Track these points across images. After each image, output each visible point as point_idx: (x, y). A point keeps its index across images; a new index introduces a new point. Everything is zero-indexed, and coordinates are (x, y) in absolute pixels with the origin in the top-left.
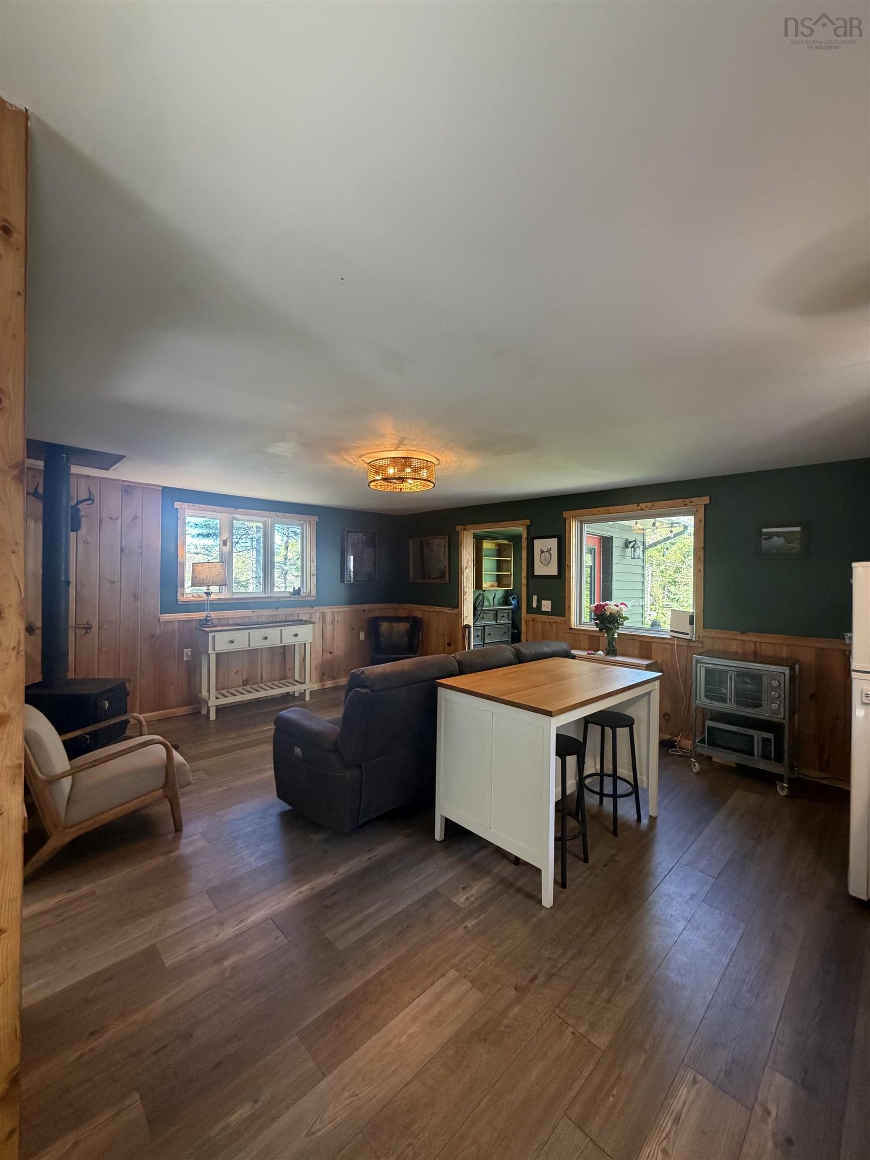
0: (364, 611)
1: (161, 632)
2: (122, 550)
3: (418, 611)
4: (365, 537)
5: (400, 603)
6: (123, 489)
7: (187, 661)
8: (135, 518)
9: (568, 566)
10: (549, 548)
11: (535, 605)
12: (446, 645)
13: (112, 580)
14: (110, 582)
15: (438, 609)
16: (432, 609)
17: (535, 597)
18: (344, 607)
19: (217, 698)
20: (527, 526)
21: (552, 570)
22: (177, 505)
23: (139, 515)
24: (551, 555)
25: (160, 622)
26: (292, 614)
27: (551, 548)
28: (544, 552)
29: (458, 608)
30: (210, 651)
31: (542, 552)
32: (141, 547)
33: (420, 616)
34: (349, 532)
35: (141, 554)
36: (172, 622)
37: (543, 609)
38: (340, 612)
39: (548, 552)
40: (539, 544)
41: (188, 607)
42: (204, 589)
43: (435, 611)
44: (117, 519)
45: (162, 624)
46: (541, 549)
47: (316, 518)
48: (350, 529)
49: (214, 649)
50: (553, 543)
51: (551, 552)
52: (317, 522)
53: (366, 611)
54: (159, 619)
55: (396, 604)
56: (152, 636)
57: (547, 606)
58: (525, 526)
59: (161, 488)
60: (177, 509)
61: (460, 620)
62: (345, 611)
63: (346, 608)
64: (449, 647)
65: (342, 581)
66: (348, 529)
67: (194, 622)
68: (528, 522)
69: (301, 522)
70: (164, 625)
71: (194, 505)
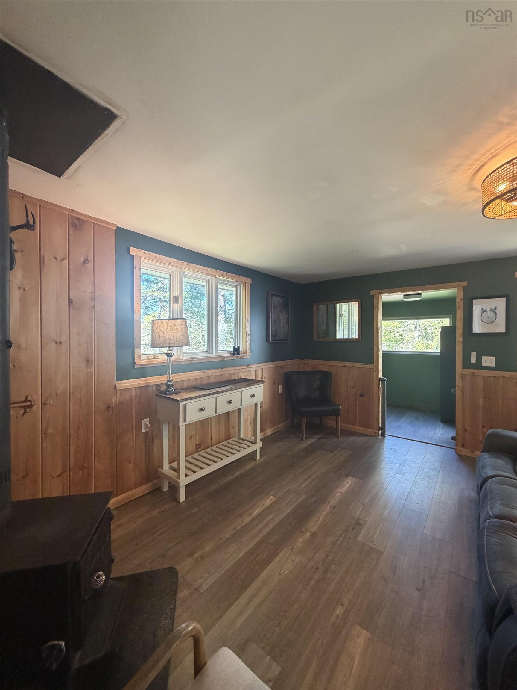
0: (281, 367)
1: (117, 404)
2: (70, 301)
4: (281, 300)
6: (70, 222)
7: (146, 433)
8: (86, 261)
10: (494, 308)
11: (473, 360)
13: (58, 341)
14: (56, 343)
15: (348, 364)
16: (342, 364)
17: (474, 354)
18: (269, 365)
19: (186, 476)
20: (464, 288)
21: (499, 327)
22: (133, 251)
23: (90, 258)
24: (496, 314)
25: (116, 390)
26: (234, 373)
27: (496, 307)
28: (486, 311)
29: (373, 363)
30: (181, 423)
31: (484, 311)
32: (93, 299)
33: (326, 370)
35: (94, 307)
36: (130, 389)
37: (484, 364)
39: (492, 311)
40: (479, 304)
41: (144, 371)
42: (165, 350)
44: (63, 260)
45: (119, 393)
46: (483, 308)
47: (249, 281)
48: (274, 293)
49: (185, 420)
50: (500, 303)
51: (496, 311)
53: (283, 367)
54: (115, 387)
56: (108, 408)
57: (489, 361)
58: (462, 288)
59: (115, 229)
60: (133, 256)
61: (375, 374)
62: (270, 368)
64: (361, 397)
65: (267, 340)
66: (272, 292)
67: (151, 388)
68: (465, 284)
69: (236, 284)
70: (121, 394)
71: (150, 254)
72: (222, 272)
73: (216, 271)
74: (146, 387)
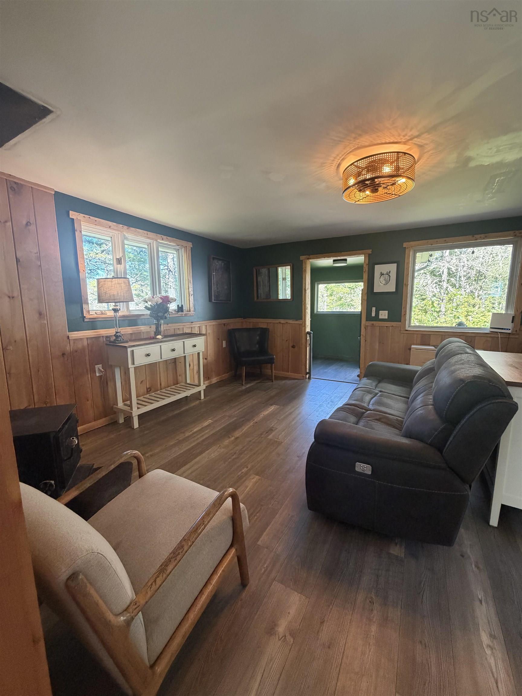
0: (224, 324)
1: (72, 350)
2: (18, 261)
3: (262, 323)
4: (223, 264)
5: (245, 318)
6: (9, 186)
7: (100, 377)
8: (28, 224)
9: (405, 284)
10: (388, 271)
11: (373, 314)
12: (291, 348)
13: (11, 295)
14: (9, 297)
15: (282, 321)
16: (277, 321)
17: (374, 309)
18: (212, 322)
19: (138, 408)
20: (369, 255)
21: (391, 288)
22: (73, 215)
23: (32, 221)
24: (390, 277)
25: (69, 340)
26: (179, 329)
27: (390, 271)
28: (383, 274)
29: (302, 320)
30: (130, 366)
31: (382, 274)
32: (39, 258)
33: (265, 327)
34: (214, 258)
35: (40, 266)
36: (81, 339)
37: (380, 317)
38: (211, 325)
39: (387, 274)
40: (379, 269)
41: (93, 324)
42: (112, 305)
43: (280, 323)
44: (6, 222)
45: (72, 342)
46: (381, 272)
47: (190, 245)
48: (215, 257)
49: (133, 364)
50: (392, 268)
51: (390, 274)
52: (191, 248)
53: (226, 325)
54: (68, 337)
55: (242, 318)
56: (63, 354)
57: (384, 314)
58: (367, 255)
59: (53, 193)
60: (73, 219)
61: (303, 328)
62: (214, 325)
63: (214, 323)
64: (293, 349)
65: (210, 300)
66: (212, 256)
67: (101, 339)
68: (370, 251)
69: (178, 247)
70: (74, 343)
71: (89, 218)
72: (162, 236)
73: (157, 235)
74: (97, 338)
